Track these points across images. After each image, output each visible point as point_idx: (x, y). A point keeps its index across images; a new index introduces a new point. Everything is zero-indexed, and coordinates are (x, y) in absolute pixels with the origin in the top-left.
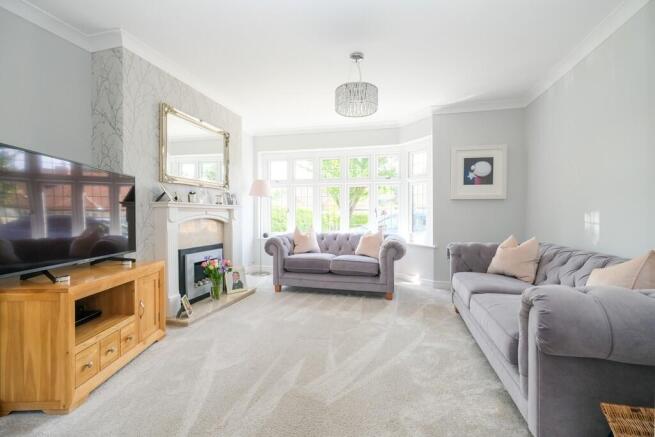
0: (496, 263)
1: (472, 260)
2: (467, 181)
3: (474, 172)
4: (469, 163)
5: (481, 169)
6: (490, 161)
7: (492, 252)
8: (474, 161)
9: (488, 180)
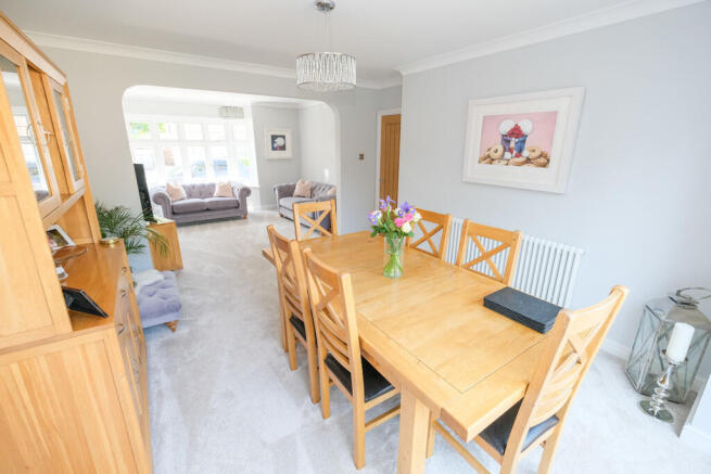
0: (296, 192)
1: (287, 192)
2: (274, 149)
3: (277, 142)
4: (274, 138)
5: (279, 142)
6: (284, 137)
7: (294, 187)
8: (277, 137)
9: (283, 148)
